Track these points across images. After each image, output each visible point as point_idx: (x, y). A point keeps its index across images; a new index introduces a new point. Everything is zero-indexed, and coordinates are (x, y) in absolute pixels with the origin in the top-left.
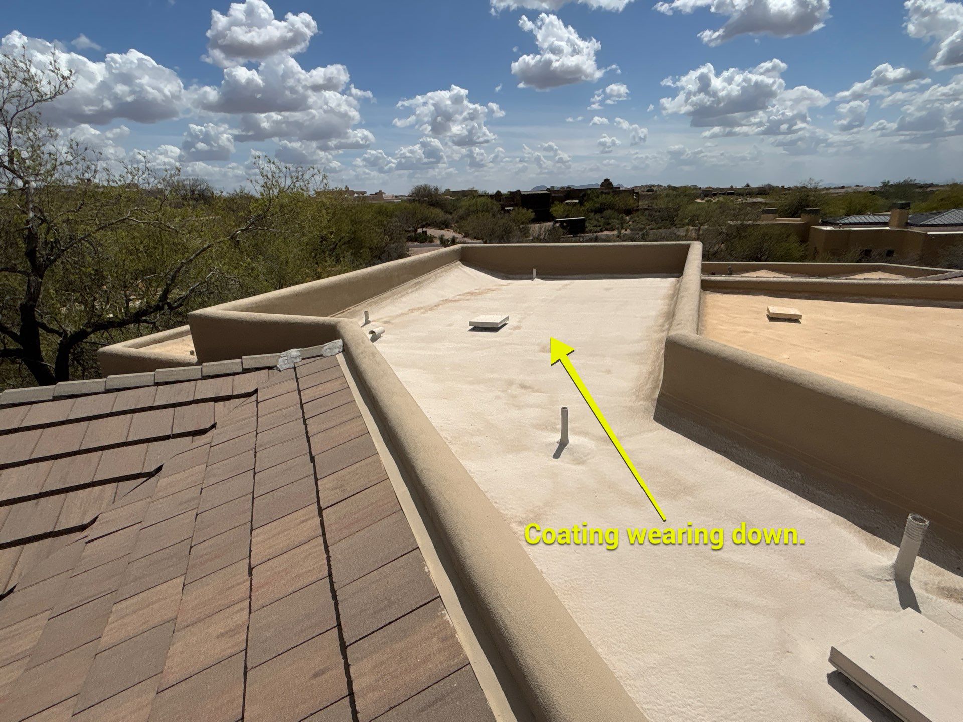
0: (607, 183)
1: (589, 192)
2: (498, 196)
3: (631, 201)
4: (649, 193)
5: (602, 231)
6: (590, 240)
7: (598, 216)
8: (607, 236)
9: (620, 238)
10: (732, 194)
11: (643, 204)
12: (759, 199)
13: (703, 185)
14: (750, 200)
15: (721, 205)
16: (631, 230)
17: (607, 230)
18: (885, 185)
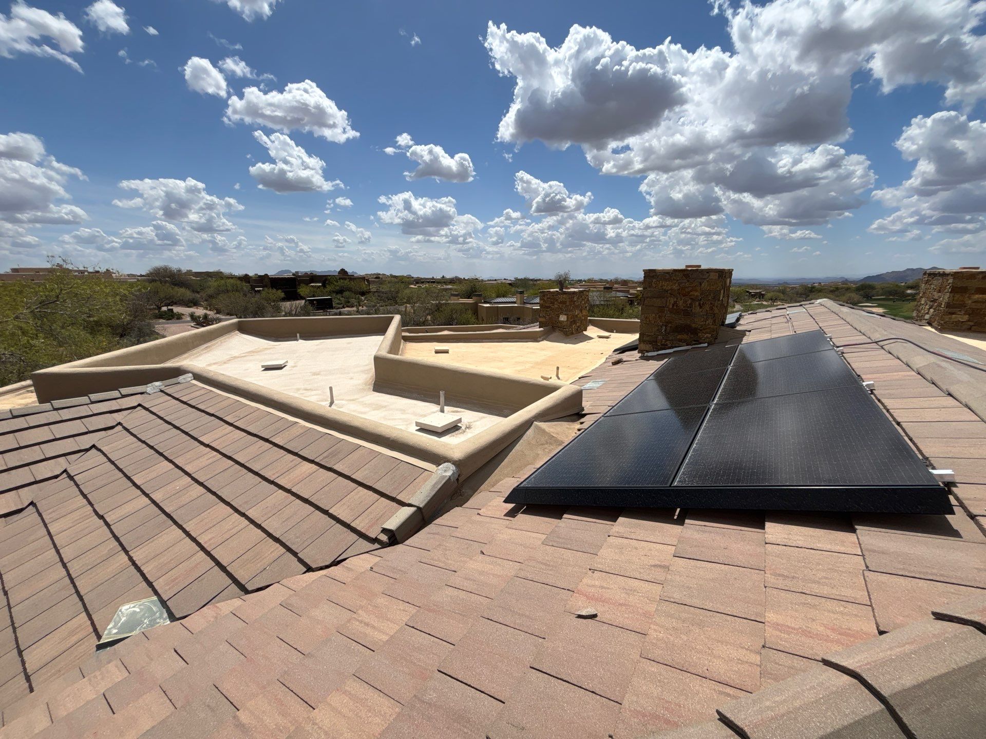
0: (343, 272)
1: (329, 278)
2: (246, 278)
3: (364, 286)
4: (377, 280)
5: (344, 307)
6: (336, 314)
7: (339, 296)
8: (349, 311)
9: (358, 312)
10: (434, 282)
11: (373, 288)
12: (450, 287)
13: (415, 275)
14: (445, 287)
15: (427, 290)
16: (366, 306)
17: (348, 307)
18: (517, 279)
